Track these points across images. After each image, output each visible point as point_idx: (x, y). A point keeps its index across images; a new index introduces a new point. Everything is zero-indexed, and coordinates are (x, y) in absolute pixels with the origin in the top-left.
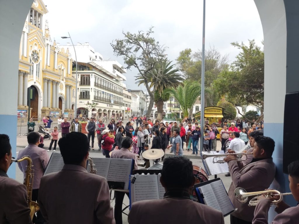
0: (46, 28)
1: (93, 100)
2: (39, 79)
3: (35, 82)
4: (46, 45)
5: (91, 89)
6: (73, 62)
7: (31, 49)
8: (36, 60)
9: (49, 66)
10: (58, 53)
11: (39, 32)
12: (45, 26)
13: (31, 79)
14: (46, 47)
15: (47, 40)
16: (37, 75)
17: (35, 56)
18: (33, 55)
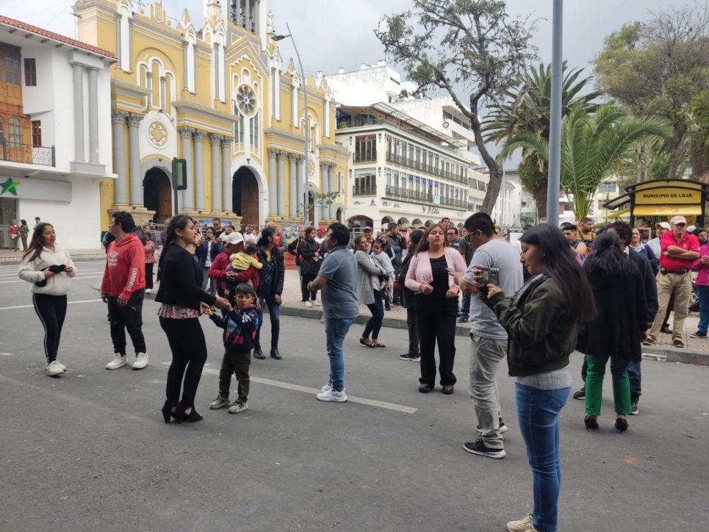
0: (269, 31)
1: (384, 196)
2: (256, 150)
3: (248, 160)
4: (271, 70)
5: (380, 169)
6: (338, 109)
7: (236, 85)
8: (250, 107)
9: (278, 121)
10: (298, 89)
11: (253, 40)
12: (266, 26)
13: (240, 151)
14: (271, 76)
15: (272, 58)
16: (252, 143)
17: (246, 100)
18: (240, 97)
